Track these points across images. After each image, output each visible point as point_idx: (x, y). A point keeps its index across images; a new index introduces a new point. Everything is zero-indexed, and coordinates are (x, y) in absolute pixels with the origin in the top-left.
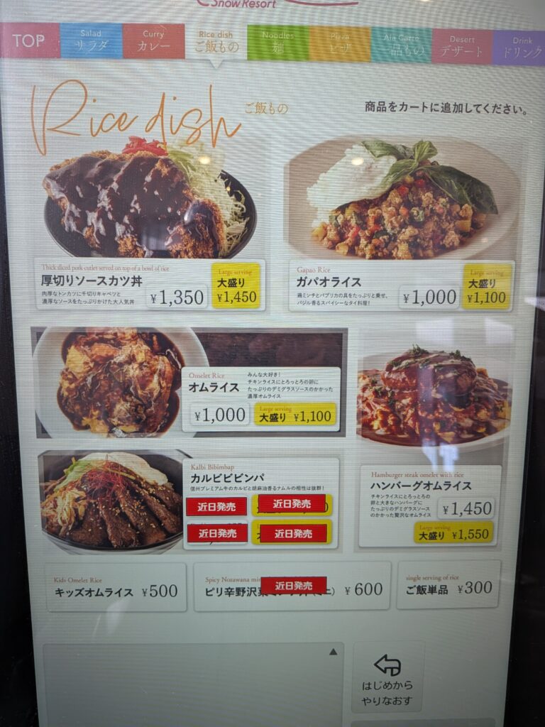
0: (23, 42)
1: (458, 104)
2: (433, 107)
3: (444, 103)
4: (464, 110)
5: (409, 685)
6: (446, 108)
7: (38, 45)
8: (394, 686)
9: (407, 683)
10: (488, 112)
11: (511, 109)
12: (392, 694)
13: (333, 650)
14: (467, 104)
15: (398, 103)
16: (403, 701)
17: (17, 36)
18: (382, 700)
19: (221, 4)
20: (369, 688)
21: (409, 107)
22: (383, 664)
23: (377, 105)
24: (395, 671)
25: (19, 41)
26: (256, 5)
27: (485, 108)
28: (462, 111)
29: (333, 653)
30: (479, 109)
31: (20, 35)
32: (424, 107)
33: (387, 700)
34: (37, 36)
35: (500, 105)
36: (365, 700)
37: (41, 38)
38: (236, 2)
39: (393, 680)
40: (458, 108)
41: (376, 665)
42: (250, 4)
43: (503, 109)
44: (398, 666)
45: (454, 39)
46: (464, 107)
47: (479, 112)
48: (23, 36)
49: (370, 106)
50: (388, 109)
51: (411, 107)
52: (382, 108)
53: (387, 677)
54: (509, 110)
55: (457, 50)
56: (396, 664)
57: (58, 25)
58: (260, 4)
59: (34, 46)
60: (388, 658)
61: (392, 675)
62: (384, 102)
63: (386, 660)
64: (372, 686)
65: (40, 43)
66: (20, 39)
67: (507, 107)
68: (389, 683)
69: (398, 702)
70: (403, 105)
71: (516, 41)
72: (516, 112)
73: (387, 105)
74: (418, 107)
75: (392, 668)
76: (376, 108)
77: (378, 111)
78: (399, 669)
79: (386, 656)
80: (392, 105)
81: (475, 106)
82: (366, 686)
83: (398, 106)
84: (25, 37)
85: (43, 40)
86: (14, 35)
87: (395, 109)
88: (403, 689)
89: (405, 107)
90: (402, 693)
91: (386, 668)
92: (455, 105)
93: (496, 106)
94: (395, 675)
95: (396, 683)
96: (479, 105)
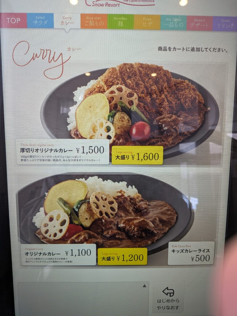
0: (11, 21)
1: (198, 48)
2: (187, 49)
3: (192, 47)
4: (201, 50)
5: (178, 301)
6: (193, 49)
7: (17, 23)
8: (171, 301)
9: (177, 300)
10: (211, 51)
11: (221, 49)
12: (170, 304)
13: (145, 285)
14: (202, 48)
15: (172, 47)
16: (175, 308)
17: (8, 18)
18: (166, 307)
19: (96, 5)
20: (160, 302)
21: (177, 49)
22: (166, 291)
23: (163, 48)
24: (172, 294)
25: (9, 21)
26: (111, 5)
27: (209, 50)
28: (200, 51)
29: (145, 286)
30: (207, 50)
31: (10, 18)
32: (183, 49)
33: (168, 307)
34: (17, 19)
35: (216, 48)
36: (158, 307)
37: (19, 20)
38: (103, 4)
39: (171, 298)
40: (198, 50)
41: (163, 292)
42: (108, 5)
43: (217, 50)
44: (173, 292)
45: (196, 20)
46: (201, 49)
47: (207, 51)
48: (11, 18)
49: (160, 49)
50: (168, 50)
51: (178, 49)
52: (165, 49)
53: (168, 297)
54: (220, 50)
55: (198, 24)
56: (172, 291)
57: (26, 14)
58: (113, 5)
59: (16, 23)
60: (169, 289)
61: (170, 296)
62: (166, 47)
63: (168, 289)
64: (161, 301)
65: (18, 21)
66: (10, 20)
67: (219, 49)
68: (169, 300)
69: (173, 308)
70: (174, 48)
71: (223, 21)
72: (223, 51)
73: (167, 48)
74: (180, 49)
75: (170, 293)
76: (163, 49)
77: (163, 51)
78: (173, 293)
79: (167, 288)
80: (170, 48)
81: (205, 48)
82: (159, 301)
83: (172, 49)
84: (12, 19)
85: (20, 20)
86: (7, 18)
87: (171, 50)
88: (175, 302)
89: (175, 49)
90: (175, 304)
91: (167, 293)
92: (197, 48)
93: (214, 49)
94: (171, 296)
95: (172, 300)
96: (207, 48)
